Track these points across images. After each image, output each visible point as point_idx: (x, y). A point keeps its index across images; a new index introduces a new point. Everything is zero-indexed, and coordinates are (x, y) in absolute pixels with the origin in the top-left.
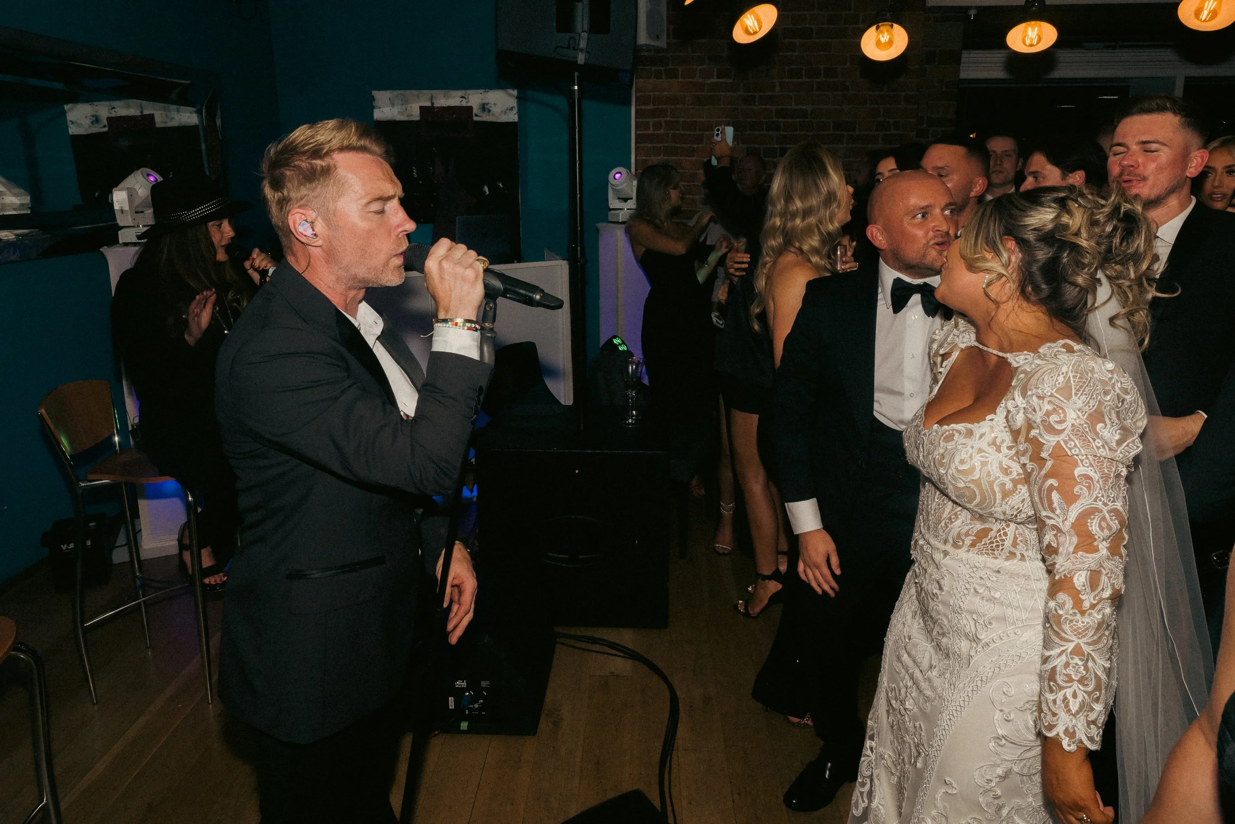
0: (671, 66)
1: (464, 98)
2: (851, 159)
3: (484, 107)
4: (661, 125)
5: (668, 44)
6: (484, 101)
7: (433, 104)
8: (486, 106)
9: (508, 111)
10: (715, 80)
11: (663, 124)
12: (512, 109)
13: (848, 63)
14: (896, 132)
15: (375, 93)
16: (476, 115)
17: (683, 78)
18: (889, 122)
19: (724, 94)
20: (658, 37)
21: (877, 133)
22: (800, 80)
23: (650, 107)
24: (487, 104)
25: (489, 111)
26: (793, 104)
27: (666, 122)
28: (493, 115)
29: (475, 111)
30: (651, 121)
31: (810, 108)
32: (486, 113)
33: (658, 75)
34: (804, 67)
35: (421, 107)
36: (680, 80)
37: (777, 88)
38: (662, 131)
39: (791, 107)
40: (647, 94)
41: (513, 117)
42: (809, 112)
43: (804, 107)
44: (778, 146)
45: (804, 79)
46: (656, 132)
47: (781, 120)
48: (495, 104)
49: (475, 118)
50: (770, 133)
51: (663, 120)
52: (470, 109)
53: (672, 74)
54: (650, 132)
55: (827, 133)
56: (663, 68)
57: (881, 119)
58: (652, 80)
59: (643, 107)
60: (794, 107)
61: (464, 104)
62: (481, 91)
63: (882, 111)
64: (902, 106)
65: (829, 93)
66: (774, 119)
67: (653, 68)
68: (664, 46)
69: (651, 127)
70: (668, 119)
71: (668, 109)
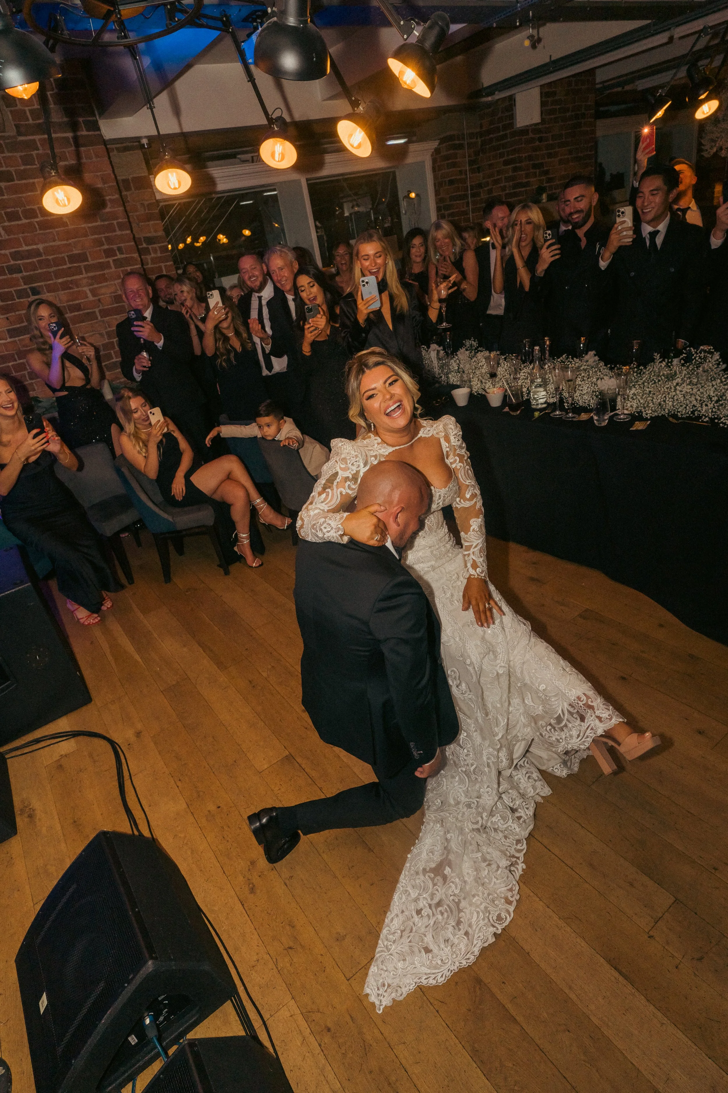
2: (96, 286)
14: (123, 256)
18: (113, 249)
21: (107, 260)
22: (20, 222)
26: (24, 245)
31: (40, 247)
34: (19, 209)
39: (23, 249)
43: (35, 247)
44: (25, 287)
45: (24, 221)
47: (19, 262)
50: (14, 276)
55: (65, 267)
57: (106, 247)
60: (25, 248)
63: (103, 239)
64: (118, 233)
65: (51, 230)
66: (12, 262)
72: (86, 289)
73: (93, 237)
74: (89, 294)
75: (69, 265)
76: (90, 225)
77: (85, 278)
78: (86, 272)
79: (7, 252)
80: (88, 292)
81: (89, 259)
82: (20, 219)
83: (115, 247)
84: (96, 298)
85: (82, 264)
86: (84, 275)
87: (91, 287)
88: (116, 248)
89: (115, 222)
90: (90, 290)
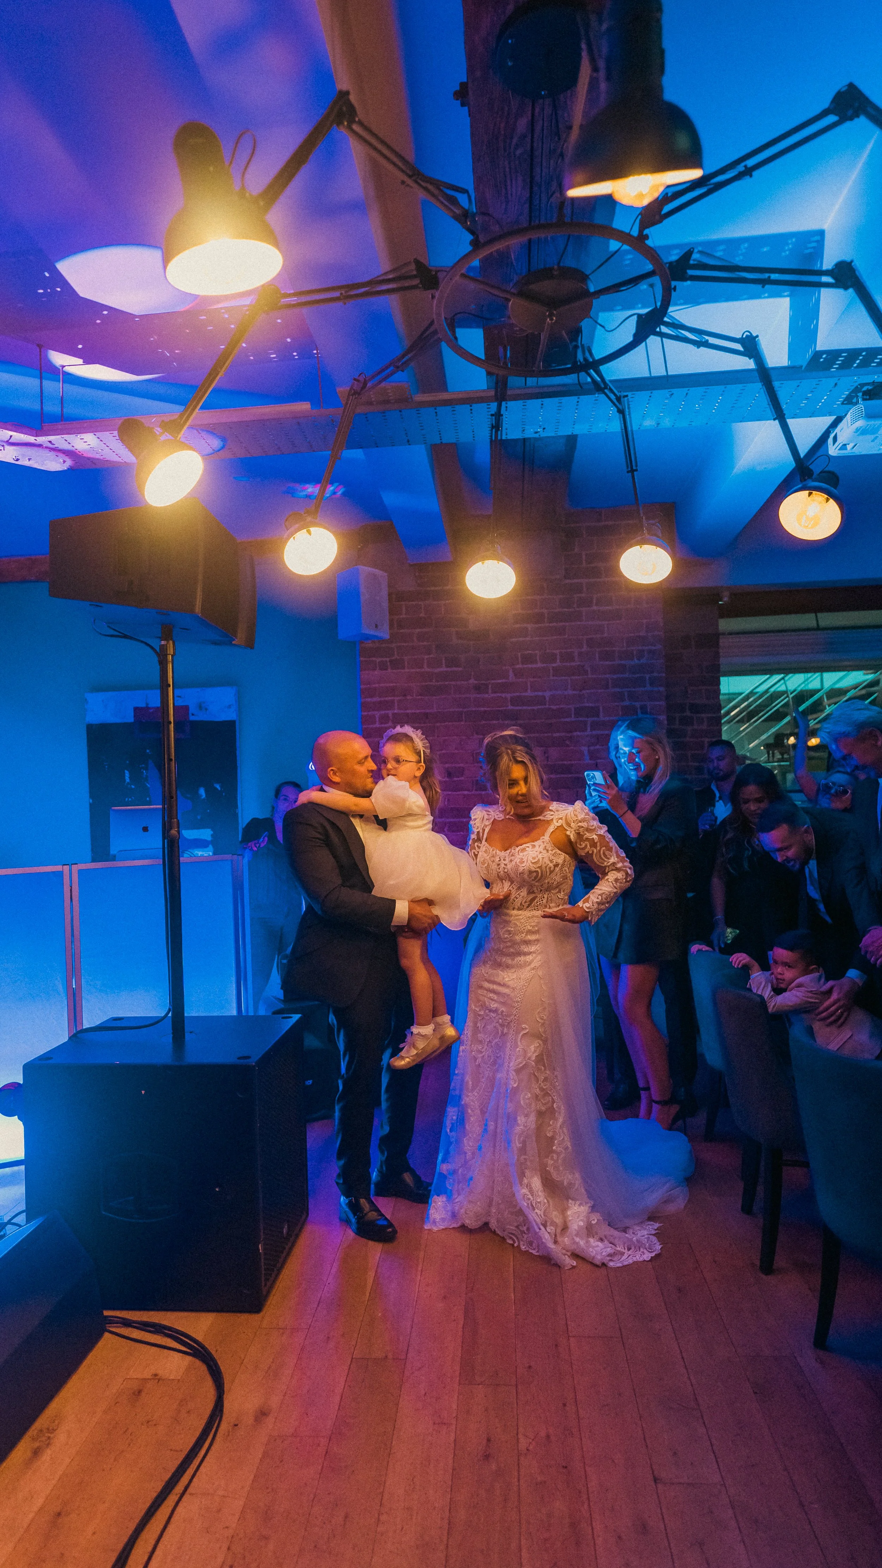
0: (396, 657)
1: (180, 697)
3: (200, 707)
4: (388, 717)
5: (391, 634)
6: (203, 699)
7: (147, 704)
8: (203, 705)
9: (226, 709)
10: (444, 669)
12: (230, 707)
13: (585, 646)
15: (88, 696)
16: (193, 715)
17: (409, 668)
19: (453, 683)
20: (376, 626)
22: (534, 666)
23: (376, 699)
24: (206, 702)
25: (206, 709)
26: (529, 691)
27: (394, 714)
28: (210, 714)
29: (191, 710)
30: (377, 714)
31: (547, 694)
32: (203, 712)
33: (383, 667)
34: (538, 653)
35: (136, 710)
36: (407, 670)
37: (511, 674)
39: (527, 695)
40: (372, 686)
41: (230, 715)
42: (547, 699)
43: (540, 693)
45: (539, 665)
47: (517, 708)
48: (213, 702)
49: (192, 718)
51: (390, 713)
52: (187, 707)
53: (396, 664)
54: (377, 725)
55: (568, 720)
56: (388, 659)
57: (627, 703)
58: (375, 672)
59: (368, 700)
60: (529, 693)
62: (199, 690)
63: (626, 694)
64: (648, 688)
65: (566, 678)
66: (510, 707)
67: (378, 660)
68: (387, 636)
69: (377, 719)
70: (395, 711)
71: (396, 701)
72: (585, 749)
73: (613, 690)
74: (587, 757)
75: (573, 719)
76: (615, 677)
77: (587, 736)
78: (593, 729)
79: (509, 696)
80: (586, 753)
81: (601, 714)
82: (537, 663)
83: (638, 704)
84: (593, 762)
85: (590, 720)
86: (588, 732)
87: (592, 748)
88: (639, 706)
89: (647, 676)
90: (589, 751)
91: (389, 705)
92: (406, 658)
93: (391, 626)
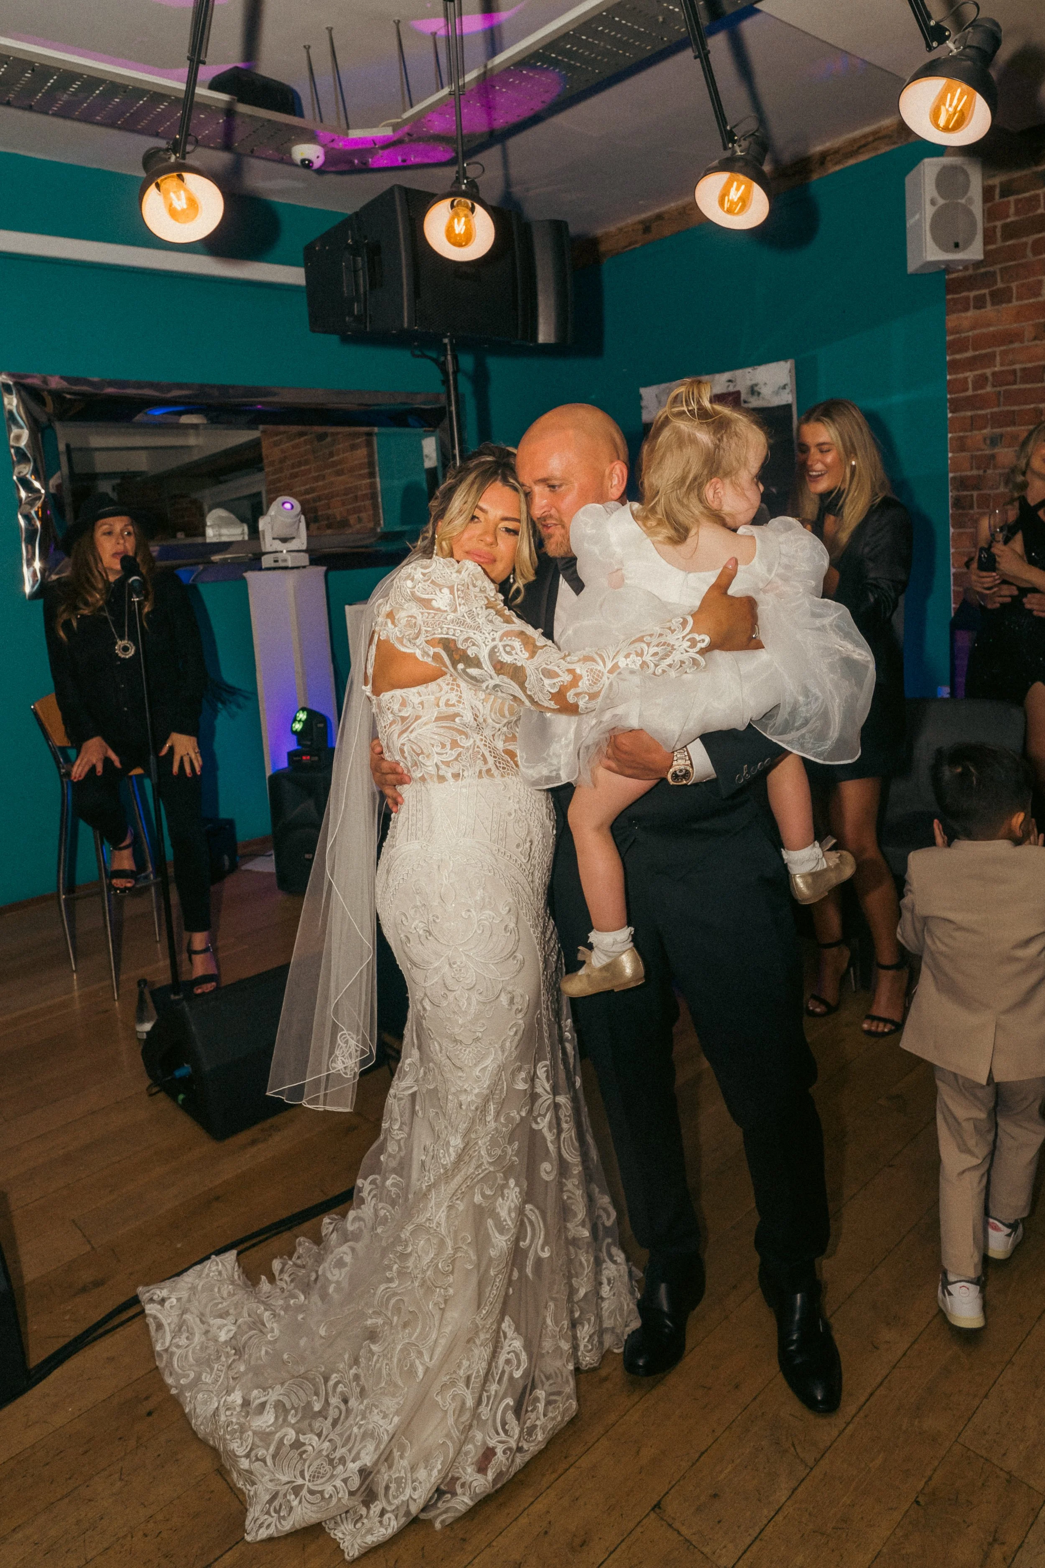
0: (1000, 285)
1: (731, 381)
3: (753, 391)
4: (987, 378)
5: (986, 253)
6: (753, 382)
8: (756, 388)
9: (781, 391)
11: (990, 378)
12: (784, 387)
15: (643, 391)
16: (745, 402)
17: (1018, 299)
23: (969, 354)
24: (756, 385)
25: (759, 394)
27: (994, 374)
28: (763, 399)
29: (743, 397)
32: (755, 397)
33: (980, 303)
36: (1015, 303)
38: (989, 389)
40: (963, 335)
41: (787, 398)
46: (979, 392)
48: (765, 384)
51: (988, 372)
52: (738, 393)
53: (1000, 297)
54: (970, 393)
56: (986, 291)
58: (970, 314)
59: (958, 357)
61: (731, 389)
62: (750, 368)
67: (972, 294)
68: (981, 257)
69: (970, 386)
70: (996, 369)
71: (998, 353)
91: (989, 359)
92: (1014, 285)
93: (988, 238)
